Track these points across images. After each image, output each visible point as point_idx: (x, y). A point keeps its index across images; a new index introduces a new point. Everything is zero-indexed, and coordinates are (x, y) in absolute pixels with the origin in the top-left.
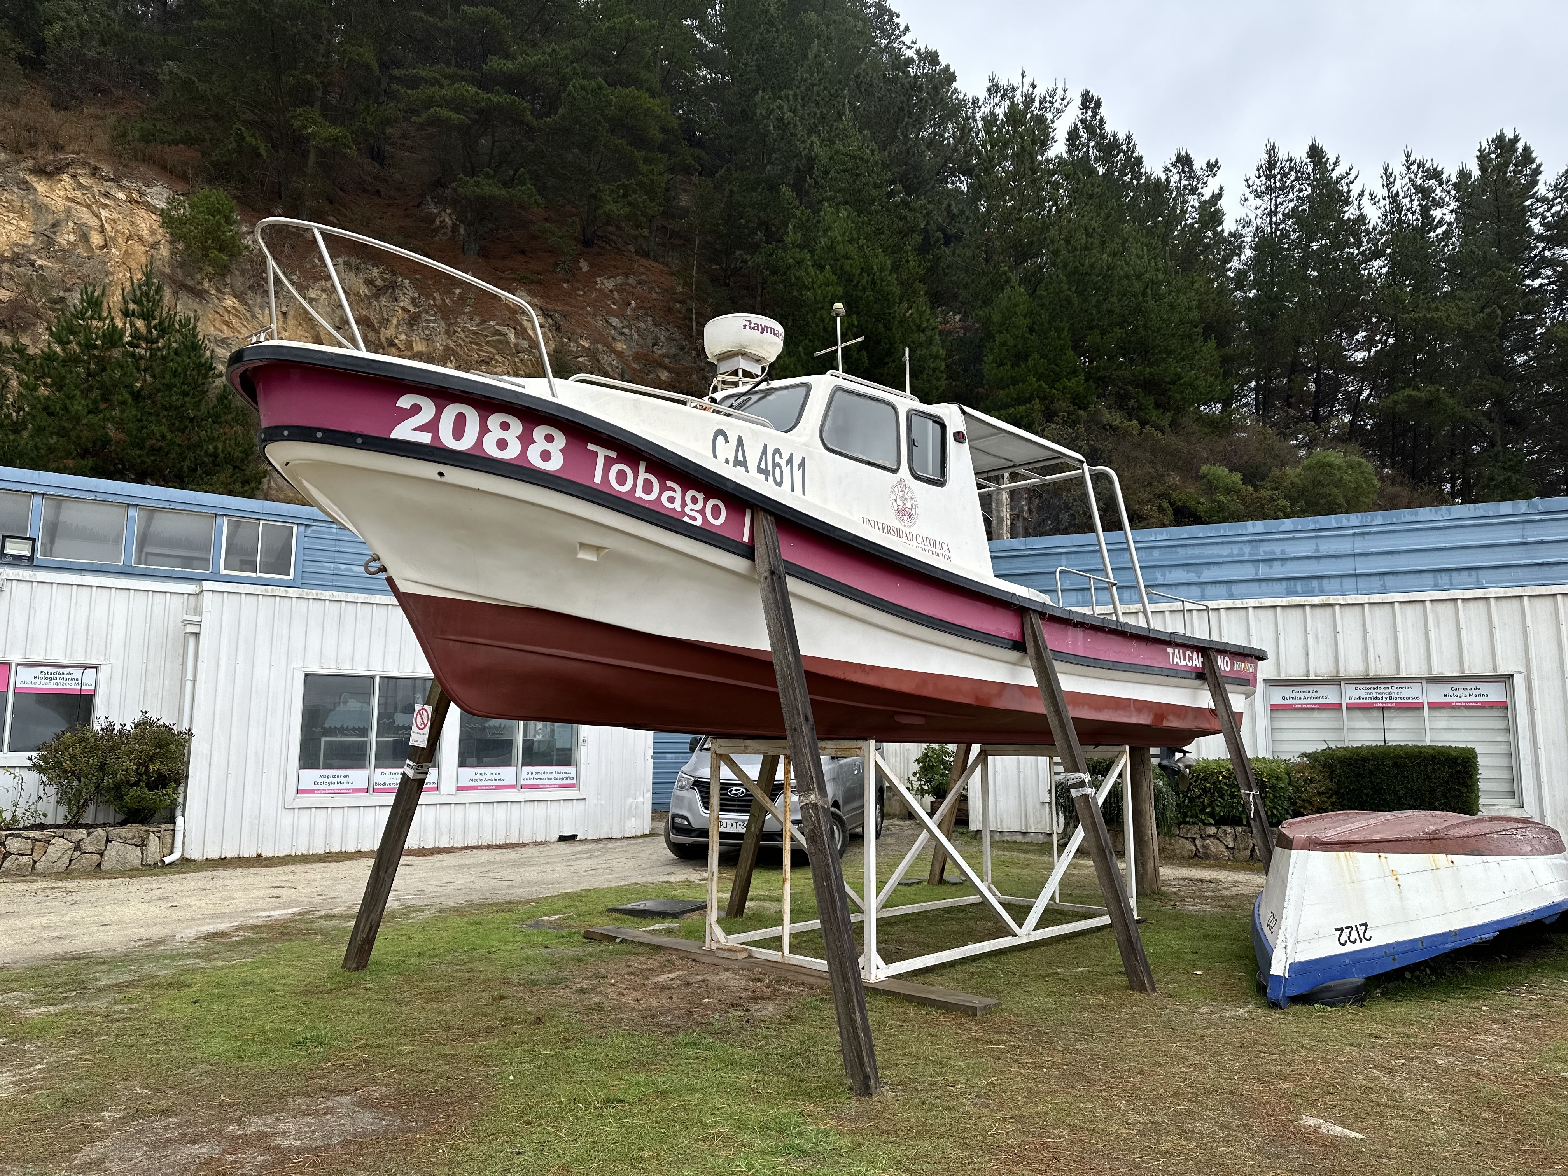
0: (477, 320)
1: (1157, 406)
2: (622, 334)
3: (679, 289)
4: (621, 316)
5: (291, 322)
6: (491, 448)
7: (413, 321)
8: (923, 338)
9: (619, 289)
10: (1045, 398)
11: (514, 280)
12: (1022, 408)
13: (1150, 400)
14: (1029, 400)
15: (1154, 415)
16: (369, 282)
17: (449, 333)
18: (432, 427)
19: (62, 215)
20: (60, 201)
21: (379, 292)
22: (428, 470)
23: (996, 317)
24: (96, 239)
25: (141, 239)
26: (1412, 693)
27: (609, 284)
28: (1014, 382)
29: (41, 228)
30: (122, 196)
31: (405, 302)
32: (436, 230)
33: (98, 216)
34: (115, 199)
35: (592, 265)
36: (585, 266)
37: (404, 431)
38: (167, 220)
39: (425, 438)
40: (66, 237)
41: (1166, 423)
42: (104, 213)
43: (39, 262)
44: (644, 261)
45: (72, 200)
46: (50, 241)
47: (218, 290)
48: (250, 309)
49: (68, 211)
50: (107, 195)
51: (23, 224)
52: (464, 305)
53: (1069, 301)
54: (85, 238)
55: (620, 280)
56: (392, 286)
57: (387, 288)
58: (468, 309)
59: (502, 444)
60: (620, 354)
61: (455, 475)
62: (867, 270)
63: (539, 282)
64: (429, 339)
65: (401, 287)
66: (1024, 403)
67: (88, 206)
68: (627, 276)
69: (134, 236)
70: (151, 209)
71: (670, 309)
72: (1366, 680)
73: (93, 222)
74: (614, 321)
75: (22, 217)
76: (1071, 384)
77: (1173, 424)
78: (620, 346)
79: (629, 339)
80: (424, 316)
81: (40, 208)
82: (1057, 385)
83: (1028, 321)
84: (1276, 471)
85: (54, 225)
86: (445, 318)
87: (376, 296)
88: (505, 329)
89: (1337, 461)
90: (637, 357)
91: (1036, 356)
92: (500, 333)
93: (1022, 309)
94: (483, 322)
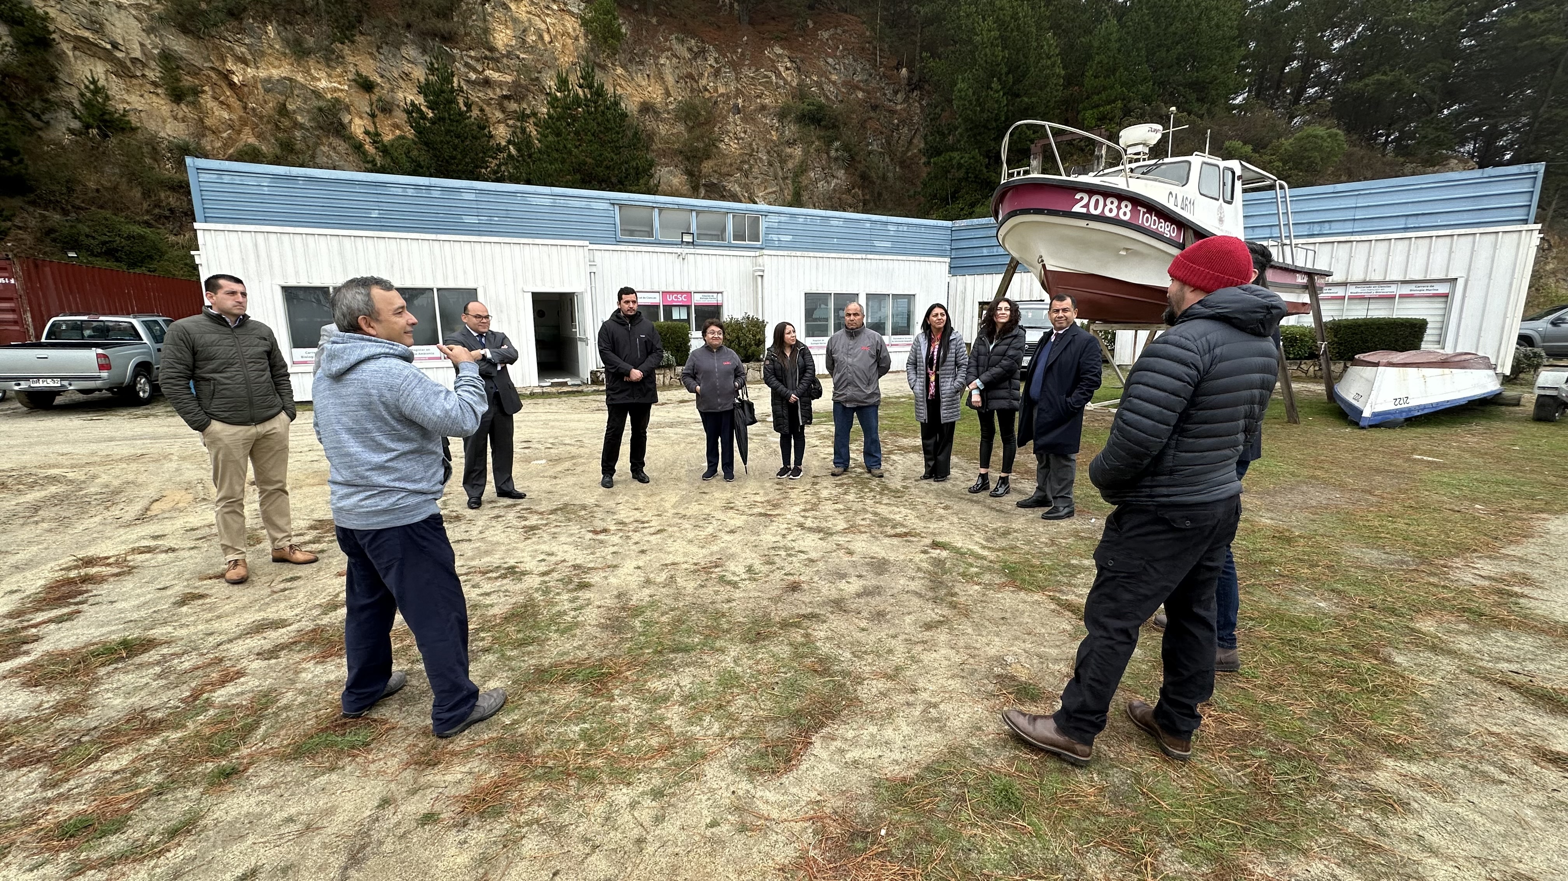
0: (753, 69)
1: (1198, 100)
2: (835, 69)
3: (868, 34)
4: (834, 57)
5: (652, 81)
6: (1107, 213)
7: (717, 73)
8: (1049, 62)
9: (832, 37)
10: (1124, 99)
11: (772, 39)
12: (1108, 107)
13: (1194, 96)
14: (1114, 102)
15: (1196, 106)
16: (690, 50)
17: (738, 79)
18: (1087, 206)
19: (527, 24)
20: (524, 14)
21: (696, 56)
22: (1082, 223)
23: (1096, 44)
24: (547, 38)
25: (569, 34)
26: (1392, 289)
27: (826, 35)
28: (1105, 89)
29: (518, 33)
30: (555, 7)
31: (711, 61)
32: (720, 8)
33: (545, 22)
34: (552, 10)
35: (815, 23)
36: (811, 24)
37: (1077, 208)
38: (585, 23)
39: (1084, 210)
40: (531, 38)
41: (1203, 110)
42: (548, 20)
43: (522, 56)
44: (847, 16)
45: (529, 13)
46: (524, 41)
47: (613, 64)
48: (630, 75)
49: (529, 20)
50: (548, 8)
51: (508, 32)
52: (744, 60)
53: (1147, 28)
54: (541, 37)
55: (832, 31)
56: (703, 51)
57: (700, 52)
58: (747, 62)
59: (1111, 211)
60: (834, 83)
61: (1093, 225)
62: (1015, 17)
63: (786, 39)
64: (726, 84)
65: (708, 51)
66: (1109, 104)
67: (539, 16)
68: (836, 27)
69: (565, 33)
70: (572, 14)
71: (863, 49)
72: (1365, 283)
73: (543, 26)
74: (830, 60)
75: (507, 27)
76: (1142, 88)
77: (1209, 111)
78: (834, 77)
79: (839, 72)
80: (723, 69)
81: (515, 20)
82: (1134, 90)
83: (1117, 45)
84: (1275, 142)
85: (524, 31)
86: (735, 70)
87: (695, 58)
88: (769, 73)
89: (1321, 133)
90: (845, 84)
91: (1122, 69)
92: (766, 76)
93: (1115, 36)
94: (757, 70)
